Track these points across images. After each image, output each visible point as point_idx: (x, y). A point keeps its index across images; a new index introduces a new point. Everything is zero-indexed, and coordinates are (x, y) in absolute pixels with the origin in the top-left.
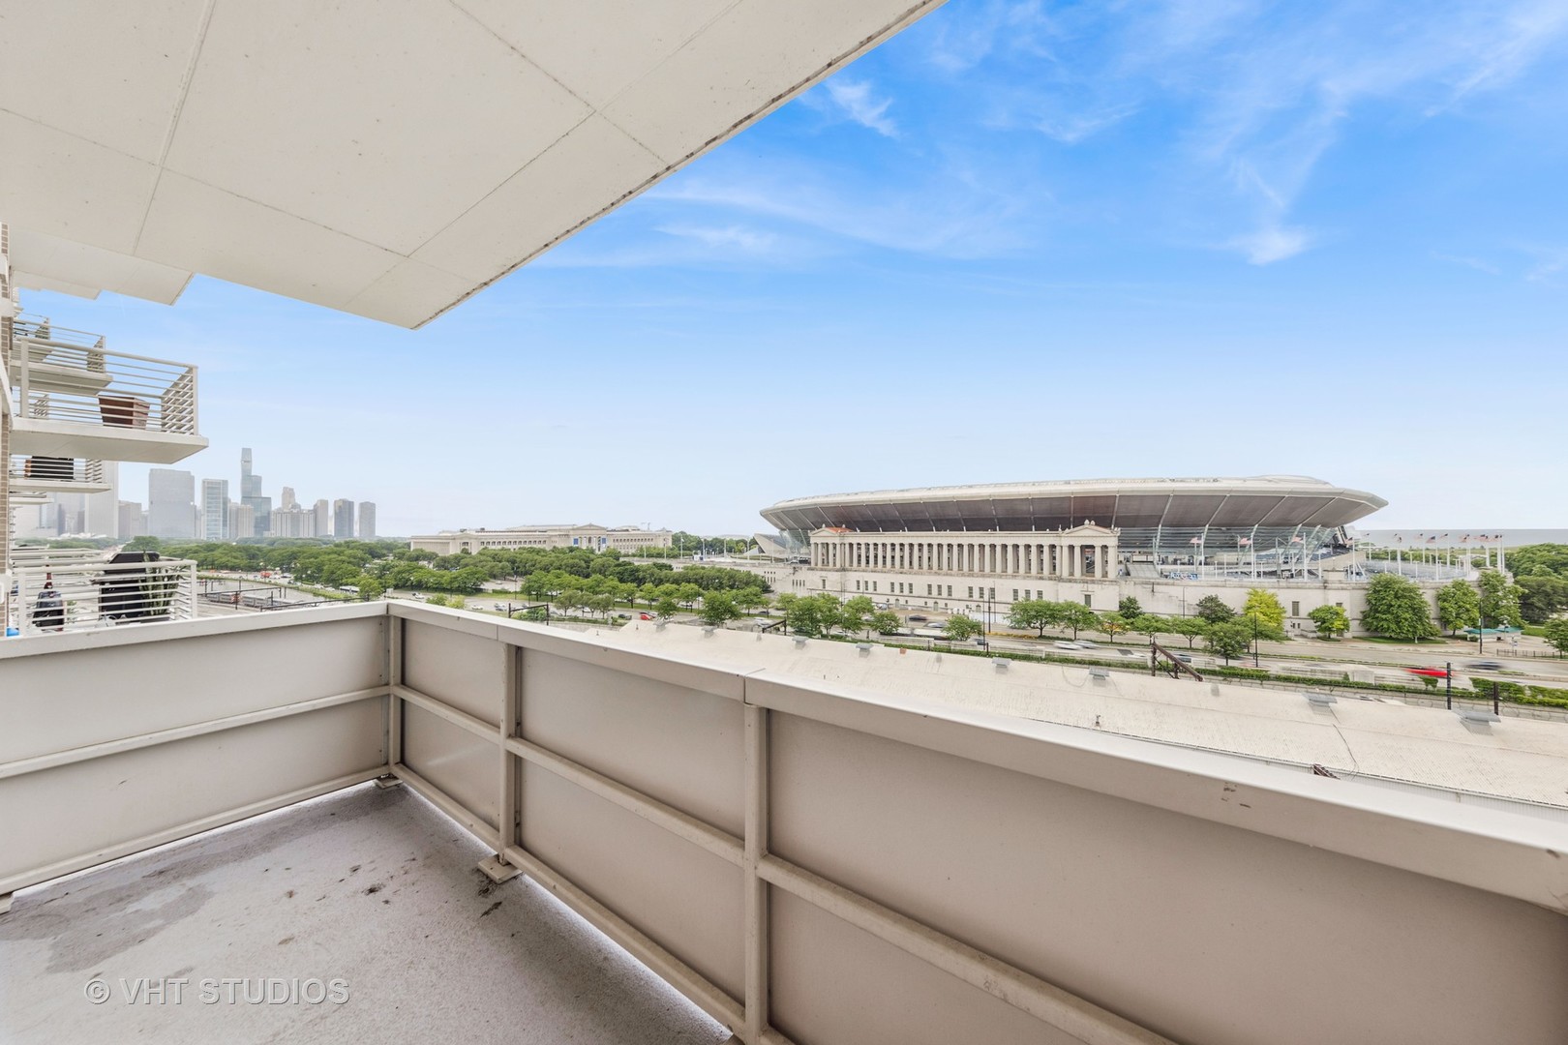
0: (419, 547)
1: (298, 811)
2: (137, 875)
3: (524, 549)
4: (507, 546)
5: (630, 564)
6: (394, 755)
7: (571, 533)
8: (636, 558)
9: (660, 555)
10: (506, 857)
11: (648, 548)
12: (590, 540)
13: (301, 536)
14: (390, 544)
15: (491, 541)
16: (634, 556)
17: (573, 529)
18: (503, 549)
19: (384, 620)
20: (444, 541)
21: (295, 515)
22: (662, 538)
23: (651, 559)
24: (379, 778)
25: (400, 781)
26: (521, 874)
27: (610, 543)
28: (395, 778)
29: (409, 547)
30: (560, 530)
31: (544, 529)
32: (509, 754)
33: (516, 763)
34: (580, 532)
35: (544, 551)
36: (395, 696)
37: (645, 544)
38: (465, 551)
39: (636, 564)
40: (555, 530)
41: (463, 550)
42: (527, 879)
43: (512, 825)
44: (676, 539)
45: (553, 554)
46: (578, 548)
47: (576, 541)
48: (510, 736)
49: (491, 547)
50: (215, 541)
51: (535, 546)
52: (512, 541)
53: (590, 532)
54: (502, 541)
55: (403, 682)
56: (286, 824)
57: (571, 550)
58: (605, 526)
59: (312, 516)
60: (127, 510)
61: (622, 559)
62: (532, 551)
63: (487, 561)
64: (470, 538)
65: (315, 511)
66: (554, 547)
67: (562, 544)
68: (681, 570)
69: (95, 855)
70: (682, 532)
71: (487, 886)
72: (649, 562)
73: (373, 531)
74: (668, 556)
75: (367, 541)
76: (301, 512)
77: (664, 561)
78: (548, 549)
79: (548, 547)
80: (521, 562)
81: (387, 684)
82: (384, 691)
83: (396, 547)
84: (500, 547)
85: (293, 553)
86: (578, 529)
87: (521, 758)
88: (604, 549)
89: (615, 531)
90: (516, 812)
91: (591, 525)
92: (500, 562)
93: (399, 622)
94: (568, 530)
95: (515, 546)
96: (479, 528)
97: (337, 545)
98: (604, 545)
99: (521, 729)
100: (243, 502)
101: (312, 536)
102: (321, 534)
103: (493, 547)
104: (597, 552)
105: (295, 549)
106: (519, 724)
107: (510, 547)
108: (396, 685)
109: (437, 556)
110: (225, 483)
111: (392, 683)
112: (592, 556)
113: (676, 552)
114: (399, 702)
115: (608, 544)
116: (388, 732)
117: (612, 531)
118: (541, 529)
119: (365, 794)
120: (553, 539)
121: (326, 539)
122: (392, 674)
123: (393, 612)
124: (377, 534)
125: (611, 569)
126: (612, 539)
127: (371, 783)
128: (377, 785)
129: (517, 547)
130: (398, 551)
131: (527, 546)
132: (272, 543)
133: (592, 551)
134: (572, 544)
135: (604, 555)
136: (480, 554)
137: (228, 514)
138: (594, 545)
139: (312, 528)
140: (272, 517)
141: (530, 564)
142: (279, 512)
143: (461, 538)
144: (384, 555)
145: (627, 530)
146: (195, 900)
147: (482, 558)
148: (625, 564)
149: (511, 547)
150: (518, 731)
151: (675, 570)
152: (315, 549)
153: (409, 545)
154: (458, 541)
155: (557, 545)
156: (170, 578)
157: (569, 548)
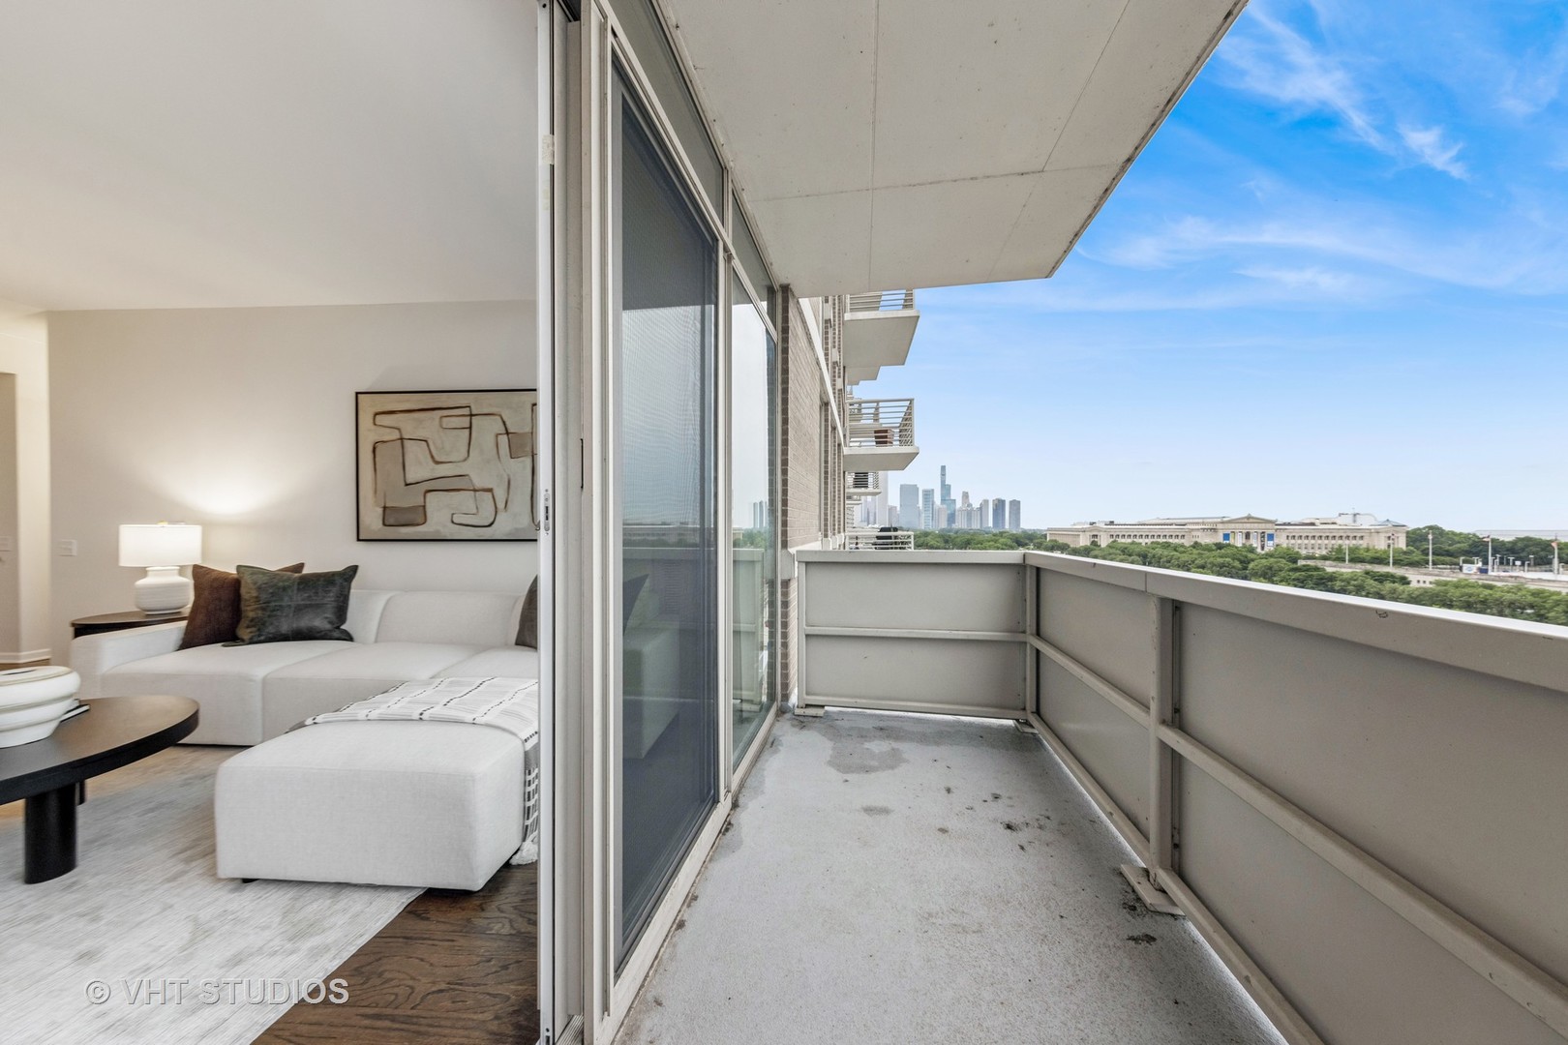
0: (1054, 538)
1: (959, 723)
2: (870, 724)
3: (1158, 543)
4: (1138, 540)
5: (1317, 569)
6: (1031, 705)
7: (1219, 526)
8: (1328, 563)
9: (1380, 560)
10: (1159, 880)
11: (1352, 550)
12: (1248, 536)
13: (973, 527)
14: (1031, 535)
15: (1121, 534)
16: (1324, 558)
17: (1222, 523)
18: (1133, 543)
19: (1020, 568)
20: (1076, 533)
21: (969, 514)
22: (1383, 536)
23: (1359, 565)
24: (1017, 720)
25: (1036, 731)
26: (1184, 918)
27: (1282, 540)
28: (1032, 726)
29: (1046, 538)
30: (1203, 523)
31: (1183, 521)
32: (1163, 746)
33: (1174, 765)
34: (1232, 526)
35: (1182, 546)
36: (1031, 645)
37: (1346, 544)
38: (1094, 543)
39: (1329, 570)
40: (1198, 523)
41: (1093, 542)
42: (1191, 927)
43: (1169, 845)
44: (1416, 538)
45: (1195, 551)
46: (1229, 545)
47: (1226, 537)
48: (1163, 722)
49: (1120, 540)
50: (928, 530)
51: (1171, 541)
52: (1144, 534)
53: (1248, 526)
54: (1132, 534)
55: (1038, 634)
56: (949, 730)
57: (1219, 546)
58: (1273, 518)
59: (979, 513)
60: (892, 509)
61: (1301, 563)
62: (1167, 546)
63: (1116, 554)
64: (1100, 531)
65: (981, 509)
66: (1196, 543)
67: (1206, 540)
68: (1428, 585)
69: (853, 700)
70: (1430, 528)
71: (1134, 905)
72: (1359, 568)
73: (1019, 525)
74: (1397, 563)
75: (1015, 532)
76: (972, 509)
77: (1390, 569)
78: (1187, 544)
79: (1187, 542)
80: (1154, 556)
81: (1024, 632)
82: (1021, 637)
83: (1036, 538)
84: (1129, 541)
85: (968, 540)
86: (1230, 522)
87: (1180, 756)
88: (1270, 546)
89: (1289, 524)
90: (1173, 828)
91: (1249, 517)
92: (1130, 555)
93: (1034, 571)
94: (1216, 523)
95: (1147, 541)
96: (1108, 520)
97: (995, 535)
98: (1271, 543)
99: (1181, 718)
100: (942, 503)
101: (979, 527)
102: (984, 526)
103: (1123, 541)
104: (1259, 550)
105: (969, 537)
106: (1177, 710)
107: (1141, 541)
108: (1032, 634)
109: (1069, 546)
110: (933, 490)
111: (1028, 631)
112: (1251, 556)
113: (1417, 556)
114: (1035, 652)
115: (1276, 541)
116: (1025, 679)
117: (1284, 524)
118: (1178, 521)
119: (1005, 730)
120: (1194, 533)
121: (987, 530)
122: (1028, 623)
123: (1028, 562)
124: (1022, 526)
125: (1282, 574)
126: (1284, 535)
127: (1011, 723)
128: (1016, 727)
129: (1149, 541)
130: (1038, 541)
131: (1161, 540)
132: (956, 532)
133: (1252, 550)
134: (1220, 539)
135: (1269, 555)
136: (1109, 546)
137: (934, 515)
138: (1255, 543)
139: (979, 522)
140: (957, 513)
141: (1165, 559)
142: (961, 510)
143: (1090, 531)
144: (1026, 544)
145: (1313, 524)
146: (893, 761)
147: (1111, 551)
148: (1307, 568)
149: (1143, 541)
150: (1176, 717)
151: (1414, 585)
152: (981, 538)
153: (1045, 536)
154: (1088, 534)
155: (1199, 540)
156: (902, 543)
157: (1216, 544)
